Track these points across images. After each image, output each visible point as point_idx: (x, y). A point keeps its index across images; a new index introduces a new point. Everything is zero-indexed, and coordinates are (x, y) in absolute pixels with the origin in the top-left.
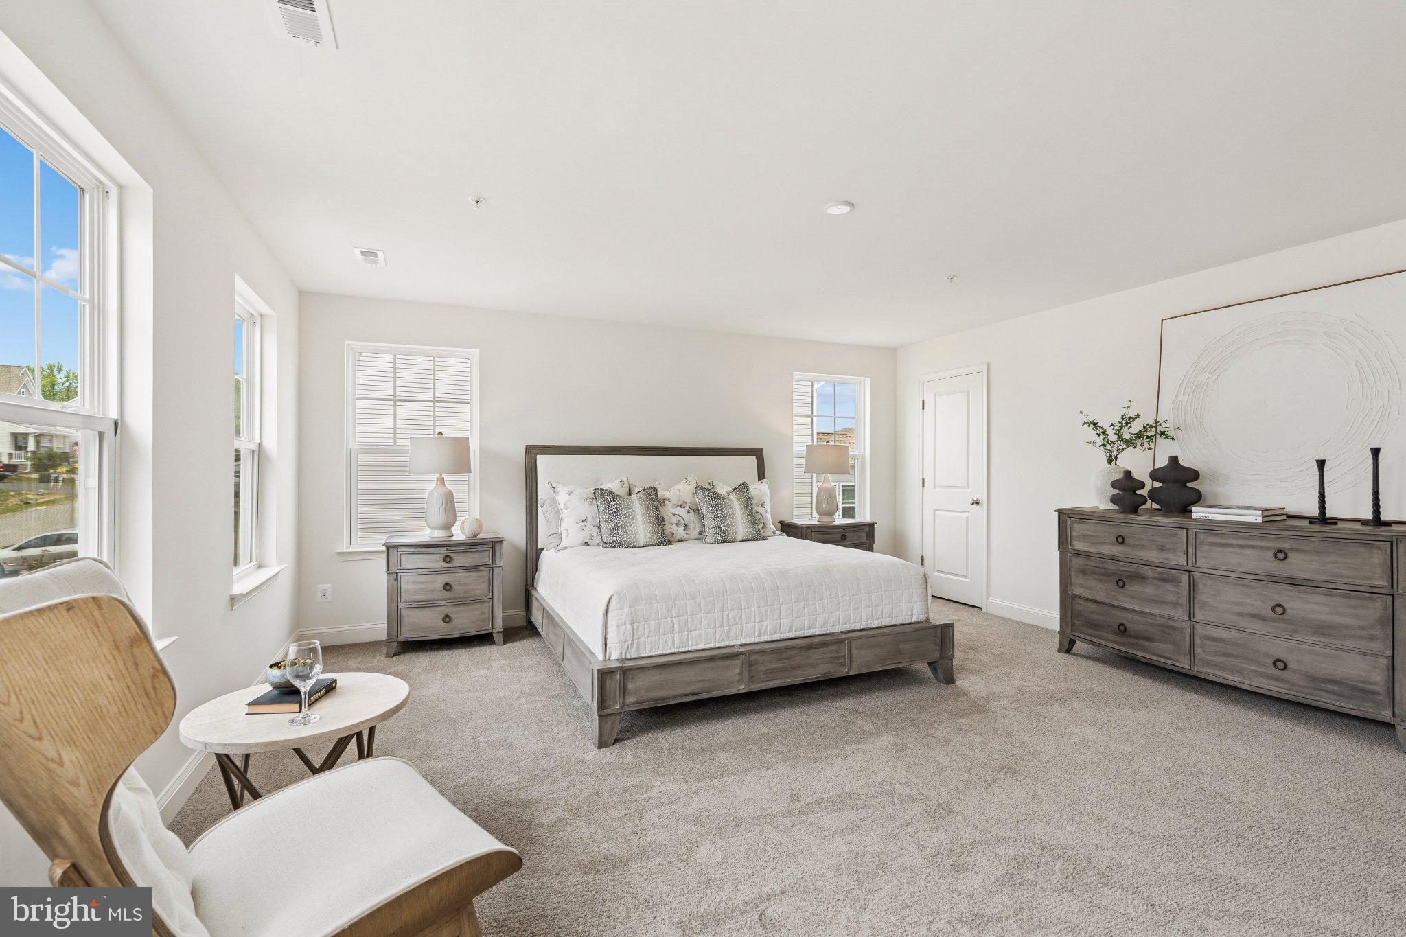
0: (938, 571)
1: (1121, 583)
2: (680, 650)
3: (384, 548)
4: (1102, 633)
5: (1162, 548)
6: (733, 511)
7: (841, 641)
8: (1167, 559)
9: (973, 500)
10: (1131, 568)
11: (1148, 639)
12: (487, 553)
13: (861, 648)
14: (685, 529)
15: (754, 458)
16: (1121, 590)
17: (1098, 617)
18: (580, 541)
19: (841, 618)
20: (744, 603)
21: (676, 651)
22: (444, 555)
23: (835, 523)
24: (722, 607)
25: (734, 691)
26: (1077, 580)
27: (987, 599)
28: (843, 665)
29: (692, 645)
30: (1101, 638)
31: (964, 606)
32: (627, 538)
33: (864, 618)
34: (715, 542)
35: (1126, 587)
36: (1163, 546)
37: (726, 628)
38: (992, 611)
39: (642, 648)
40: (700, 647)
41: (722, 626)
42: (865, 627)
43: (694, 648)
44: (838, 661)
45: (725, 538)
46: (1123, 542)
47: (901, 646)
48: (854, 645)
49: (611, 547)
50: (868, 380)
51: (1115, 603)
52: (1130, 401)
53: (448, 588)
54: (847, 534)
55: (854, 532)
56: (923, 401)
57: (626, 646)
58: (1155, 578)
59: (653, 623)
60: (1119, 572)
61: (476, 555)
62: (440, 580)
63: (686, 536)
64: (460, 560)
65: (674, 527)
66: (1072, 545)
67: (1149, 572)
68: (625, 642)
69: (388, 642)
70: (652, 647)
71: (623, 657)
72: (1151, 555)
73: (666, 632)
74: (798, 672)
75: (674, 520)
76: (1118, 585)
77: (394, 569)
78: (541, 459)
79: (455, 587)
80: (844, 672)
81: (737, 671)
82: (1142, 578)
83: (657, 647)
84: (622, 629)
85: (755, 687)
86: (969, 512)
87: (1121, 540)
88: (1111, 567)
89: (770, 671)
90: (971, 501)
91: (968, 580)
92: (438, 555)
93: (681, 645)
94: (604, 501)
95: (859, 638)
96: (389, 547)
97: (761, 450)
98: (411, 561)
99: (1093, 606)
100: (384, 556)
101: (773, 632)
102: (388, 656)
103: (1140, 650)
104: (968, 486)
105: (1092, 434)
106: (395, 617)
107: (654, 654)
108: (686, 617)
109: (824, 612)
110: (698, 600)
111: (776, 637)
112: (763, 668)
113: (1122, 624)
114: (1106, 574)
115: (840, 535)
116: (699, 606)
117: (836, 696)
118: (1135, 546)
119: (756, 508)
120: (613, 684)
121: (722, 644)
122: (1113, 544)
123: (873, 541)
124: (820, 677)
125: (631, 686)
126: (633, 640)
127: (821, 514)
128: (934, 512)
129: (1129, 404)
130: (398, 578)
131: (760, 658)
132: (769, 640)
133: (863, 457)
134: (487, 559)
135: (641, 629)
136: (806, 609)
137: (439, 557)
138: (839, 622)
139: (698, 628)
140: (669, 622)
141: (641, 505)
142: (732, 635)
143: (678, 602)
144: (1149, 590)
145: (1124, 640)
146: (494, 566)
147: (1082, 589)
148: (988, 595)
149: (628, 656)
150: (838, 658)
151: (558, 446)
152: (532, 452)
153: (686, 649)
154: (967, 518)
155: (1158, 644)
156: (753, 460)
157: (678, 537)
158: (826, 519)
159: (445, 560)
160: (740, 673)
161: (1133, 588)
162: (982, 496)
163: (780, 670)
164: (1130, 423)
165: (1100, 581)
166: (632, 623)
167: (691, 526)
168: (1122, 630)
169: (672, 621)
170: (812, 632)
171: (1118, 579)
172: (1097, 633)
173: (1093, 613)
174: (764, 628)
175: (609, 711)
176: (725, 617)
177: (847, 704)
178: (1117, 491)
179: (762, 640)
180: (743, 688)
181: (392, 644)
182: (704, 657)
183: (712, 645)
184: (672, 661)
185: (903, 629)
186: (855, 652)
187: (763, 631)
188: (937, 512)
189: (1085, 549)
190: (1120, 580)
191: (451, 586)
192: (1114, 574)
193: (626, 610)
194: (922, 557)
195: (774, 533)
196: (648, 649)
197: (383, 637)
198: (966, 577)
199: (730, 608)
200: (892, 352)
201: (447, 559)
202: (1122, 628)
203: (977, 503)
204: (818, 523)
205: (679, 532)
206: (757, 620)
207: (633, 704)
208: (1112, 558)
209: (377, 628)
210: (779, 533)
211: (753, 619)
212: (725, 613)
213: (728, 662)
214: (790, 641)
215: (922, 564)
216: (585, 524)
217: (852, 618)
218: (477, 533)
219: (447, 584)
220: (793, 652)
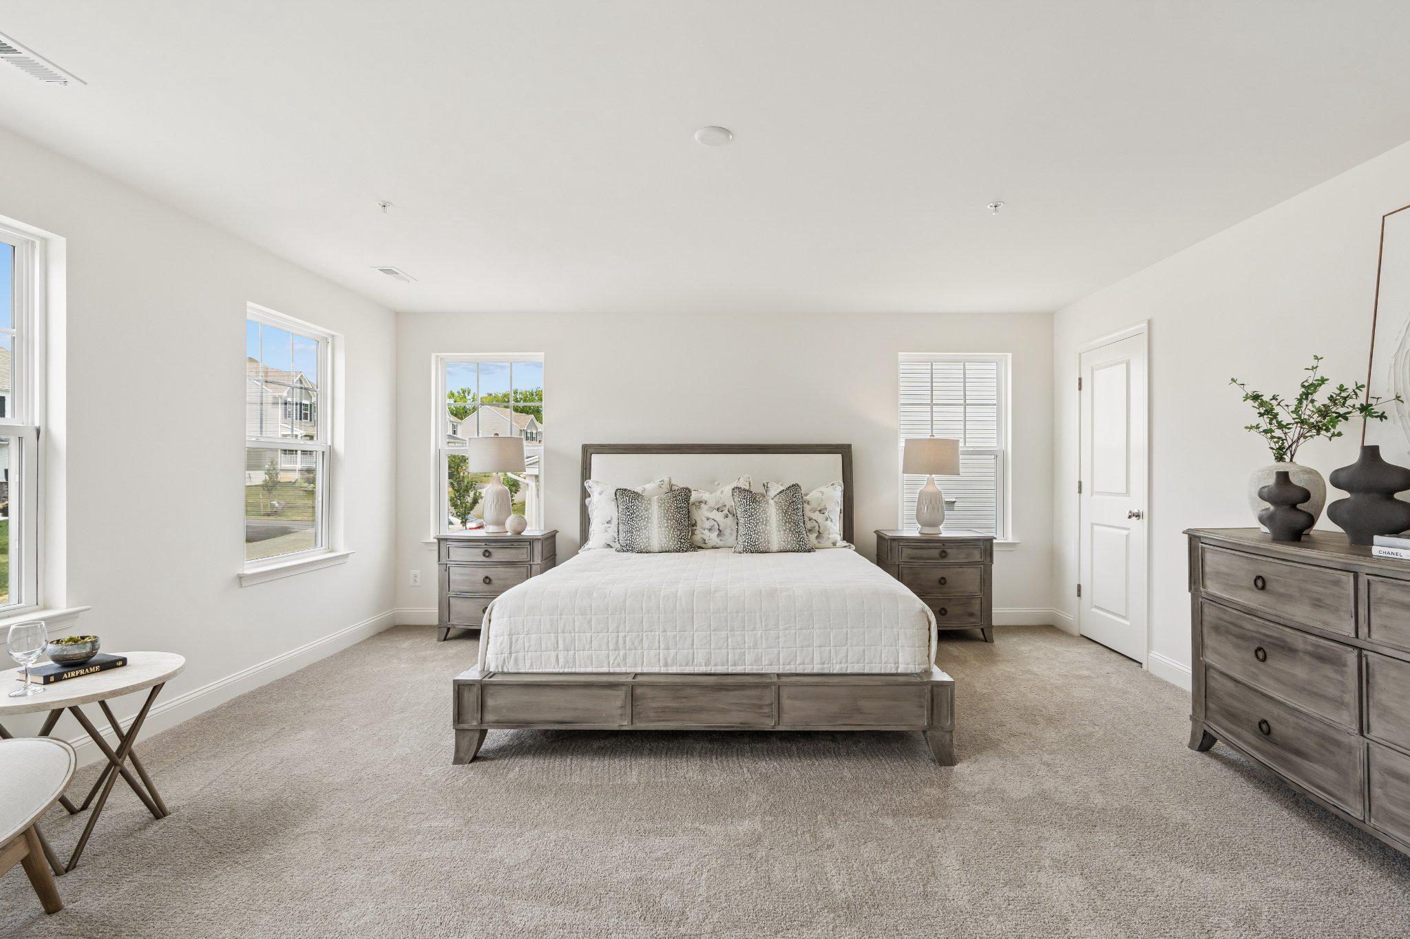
0: (1096, 607)
1: (1261, 654)
2: (566, 670)
3: (436, 541)
4: (1240, 730)
5: (1318, 603)
6: (766, 518)
7: (767, 686)
8: (1325, 623)
9: (1130, 512)
10: (1275, 631)
11: (1299, 753)
12: (525, 550)
13: (795, 698)
14: (718, 535)
15: (840, 456)
16: (1261, 665)
17: (1236, 704)
18: (603, 542)
19: (781, 655)
20: (645, 625)
21: (561, 671)
22: (483, 550)
23: (941, 535)
24: (618, 627)
25: (614, 726)
26: (1210, 640)
27: (1148, 652)
28: (769, 716)
29: (580, 666)
30: (1238, 736)
31: (1122, 658)
32: (641, 542)
33: (817, 659)
34: (744, 551)
35: (1269, 661)
36: (1319, 600)
37: (622, 652)
38: (1154, 671)
39: (521, 662)
40: (589, 670)
41: (617, 649)
42: (820, 671)
43: (582, 670)
44: (762, 711)
45: (755, 548)
46: (1263, 588)
47: (862, 703)
48: (785, 692)
49: (624, 551)
50: (1010, 355)
51: (1252, 683)
52: (1316, 358)
53: (488, 581)
54: (949, 551)
55: (959, 548)
56: (1080, 379)
57: (502, 658)
58: (1307, 653)
59: (533, 636)
60: (1258, 636)
61: (513, 551)
62: (481, 573)
63: (721, 543)
64: (499, 555)
65: (706, 532)
66: (1204, 586)
67: (1298, 641)
68: (502, 654)
69: (439, 627)
70: (532, 663)
71: (500, 670)
72: (1300, 613)
73: (548, 649)
74: (704, 716)
75: (708, 525)
76: (1257, 656)
77: (443, 561)
78: (596, 459)
79: (494, 581)
80: (768, 724)
81: (619, 703)
82: (1288, 650)
83: (539, 663)
84: (500, 639)
85: (641, 726)
86: (1128, 529)
87: (1261, 583)
88: (1250, 625)
89: (664, 710)
90: (1127, 514)
91: (1127, 623)
92: (480, 549)
93: (567, 665)
94: (623, 501)
95: (795, 685)
96: (440, 540)
97: (849, 446)
98: (458, 554)
99: (1230, 685)
100: (436, 548)
101: (684, 664)
102: (439, 640)
103: (1289, 770)
104: (1128, 493)
105: (1251, 412)
106: (445, 606)
107: (535, 671)
108: (573, 634)
109: (755, 646)
110: (588, 617)
111: (688, 670)
112: (654, 705)
113: (1265, 722)
114: (1243, 638)
115: (938, 551)
116: (590, 622)
117: (755, 754)
118: (1281, 595)
119: (808, 513)
120: (470, 698)
121: (618, 670)
122: (1249, 589)
123: (992, 561)
124: (733, 727)
125: (490, 702)
126: (510, 653)
127: (924, 524)
128: (1092, 527)
129: (1315, 363)
130: (448, 569)
131: (649, 692)
132: (679, 672)
133: (1004, 453)
134: (525, 556)
135: (520, 642)
136: (730, 640)
137: (480, 551)
138: (779, 660)
139: (587, 648)
140: (553, 638)
141: (660, 507)
142: (629, 660)
143: (564, 617)
144: (1300, 672)
145: (1267, 747)
146: (532, 563)
147: (1217, 656)
148: (1150, 647)
149: (506, 670)
150: (760, 707)
151: (614, 445)
152: (588, 451)
153: (573, 670)
154: (1127, 536)
155: (1316, 766)
156: (837, 459)
157: (711, 543)
158: (928, 530)
159: (484, 555)
160: (623, 707)
161: (1278, 664)
162: (1141, 506)
163: (677, 711)
164: (1311, 394)
165: (1237, 647)
166: (510, 635)
167: (727, 532)
168: (1264, 729)
169: (557, 638)
170: (739, 669)
171: (1258, 645)
172: (1234, 727)
173: (1231, 696)
174: (672, 656)
175: (465, 726)
176: (621, 640)
177: (766, 766)
178: (1268, 505)
179: (670, 671)
180: (626, 725)
181: (443, 629)
182: (576, 682)
183: (605, 670)
184: (546, 682)
185: (866, 681)
186: (786, 703)
187: (669, 661)
188: (1096, 528)
189: (1219, 593)
190: (1260, 649)
191: (490, 579)
192: (1253, 638)
193: (506, 619)
194: (1079, 586)
195: (834, 544)
196: (528, 665)
197: (436, 622)
198: (1125, 618)
199: (627, 630)
200: (1047, 319)
201: (487, 554)
202: (1264, 727)
203: (1138, 516)
204: (918, 535)
205: (712, 538)
206: (662, 646)
207: (493, 722)
208: (1250, 612)
209: (430, 613)
210: (845, 543)
211: (657, 644)
212: (621, 635)
213: (608, 692)
214: (692, 677)
215: (1079, 595)
216: (609, 525)
217: (798, 658)
218: (519, 530)
219: (487, 577)
220: (695, 691)
